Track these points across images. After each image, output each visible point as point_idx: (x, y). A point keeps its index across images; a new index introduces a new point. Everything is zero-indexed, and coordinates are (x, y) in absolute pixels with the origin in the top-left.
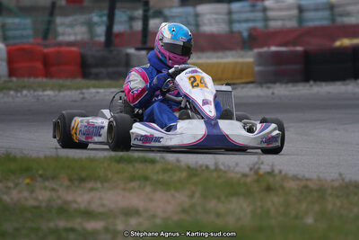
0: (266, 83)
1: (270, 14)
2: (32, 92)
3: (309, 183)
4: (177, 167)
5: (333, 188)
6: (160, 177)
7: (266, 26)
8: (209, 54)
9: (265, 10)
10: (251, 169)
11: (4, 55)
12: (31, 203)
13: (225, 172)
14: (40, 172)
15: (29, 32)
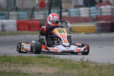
0: (99, 32)
1: (103, 11)
2: (24, 36)
3: (98, 65)
4: (58, 59)
5: (105, 66)
6: (51, 63)
7: (101, 15)
8: (83, 23)
9: (101, 9)
10: (81, 60)
11: (16, 24)
12: (9, 71)
13: (72, 61)
14: (13, 61)
15: (26, 17)
